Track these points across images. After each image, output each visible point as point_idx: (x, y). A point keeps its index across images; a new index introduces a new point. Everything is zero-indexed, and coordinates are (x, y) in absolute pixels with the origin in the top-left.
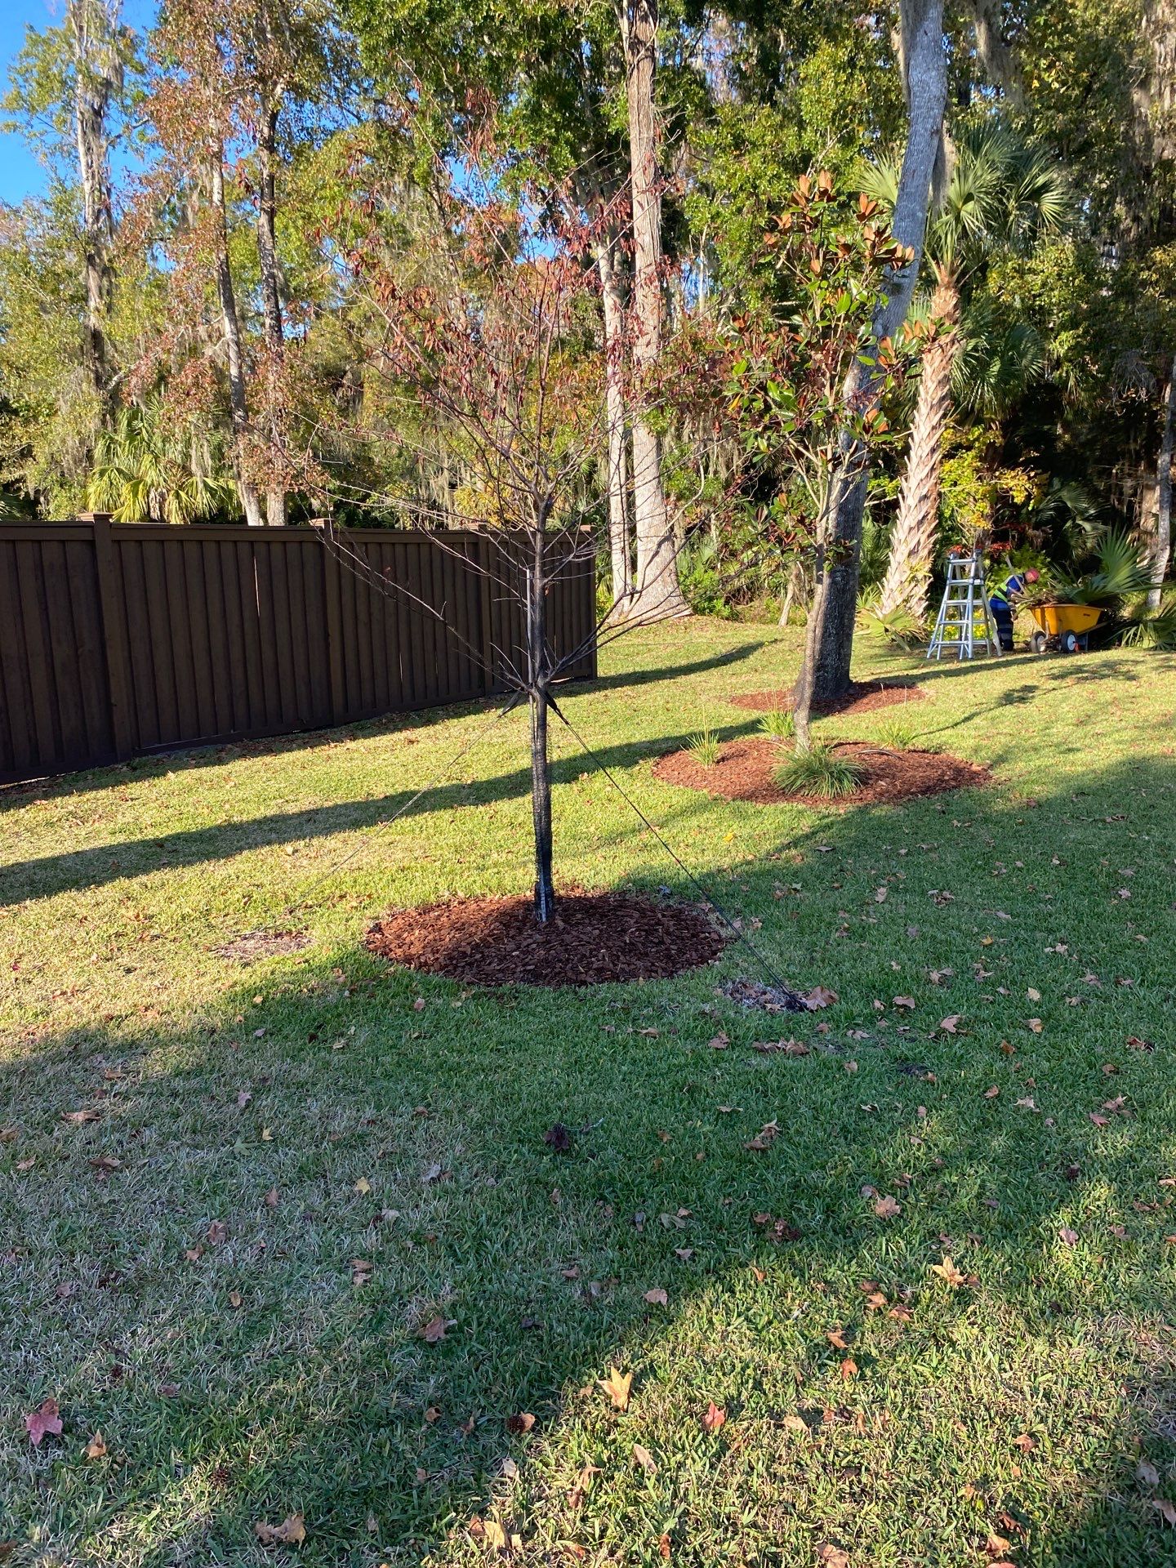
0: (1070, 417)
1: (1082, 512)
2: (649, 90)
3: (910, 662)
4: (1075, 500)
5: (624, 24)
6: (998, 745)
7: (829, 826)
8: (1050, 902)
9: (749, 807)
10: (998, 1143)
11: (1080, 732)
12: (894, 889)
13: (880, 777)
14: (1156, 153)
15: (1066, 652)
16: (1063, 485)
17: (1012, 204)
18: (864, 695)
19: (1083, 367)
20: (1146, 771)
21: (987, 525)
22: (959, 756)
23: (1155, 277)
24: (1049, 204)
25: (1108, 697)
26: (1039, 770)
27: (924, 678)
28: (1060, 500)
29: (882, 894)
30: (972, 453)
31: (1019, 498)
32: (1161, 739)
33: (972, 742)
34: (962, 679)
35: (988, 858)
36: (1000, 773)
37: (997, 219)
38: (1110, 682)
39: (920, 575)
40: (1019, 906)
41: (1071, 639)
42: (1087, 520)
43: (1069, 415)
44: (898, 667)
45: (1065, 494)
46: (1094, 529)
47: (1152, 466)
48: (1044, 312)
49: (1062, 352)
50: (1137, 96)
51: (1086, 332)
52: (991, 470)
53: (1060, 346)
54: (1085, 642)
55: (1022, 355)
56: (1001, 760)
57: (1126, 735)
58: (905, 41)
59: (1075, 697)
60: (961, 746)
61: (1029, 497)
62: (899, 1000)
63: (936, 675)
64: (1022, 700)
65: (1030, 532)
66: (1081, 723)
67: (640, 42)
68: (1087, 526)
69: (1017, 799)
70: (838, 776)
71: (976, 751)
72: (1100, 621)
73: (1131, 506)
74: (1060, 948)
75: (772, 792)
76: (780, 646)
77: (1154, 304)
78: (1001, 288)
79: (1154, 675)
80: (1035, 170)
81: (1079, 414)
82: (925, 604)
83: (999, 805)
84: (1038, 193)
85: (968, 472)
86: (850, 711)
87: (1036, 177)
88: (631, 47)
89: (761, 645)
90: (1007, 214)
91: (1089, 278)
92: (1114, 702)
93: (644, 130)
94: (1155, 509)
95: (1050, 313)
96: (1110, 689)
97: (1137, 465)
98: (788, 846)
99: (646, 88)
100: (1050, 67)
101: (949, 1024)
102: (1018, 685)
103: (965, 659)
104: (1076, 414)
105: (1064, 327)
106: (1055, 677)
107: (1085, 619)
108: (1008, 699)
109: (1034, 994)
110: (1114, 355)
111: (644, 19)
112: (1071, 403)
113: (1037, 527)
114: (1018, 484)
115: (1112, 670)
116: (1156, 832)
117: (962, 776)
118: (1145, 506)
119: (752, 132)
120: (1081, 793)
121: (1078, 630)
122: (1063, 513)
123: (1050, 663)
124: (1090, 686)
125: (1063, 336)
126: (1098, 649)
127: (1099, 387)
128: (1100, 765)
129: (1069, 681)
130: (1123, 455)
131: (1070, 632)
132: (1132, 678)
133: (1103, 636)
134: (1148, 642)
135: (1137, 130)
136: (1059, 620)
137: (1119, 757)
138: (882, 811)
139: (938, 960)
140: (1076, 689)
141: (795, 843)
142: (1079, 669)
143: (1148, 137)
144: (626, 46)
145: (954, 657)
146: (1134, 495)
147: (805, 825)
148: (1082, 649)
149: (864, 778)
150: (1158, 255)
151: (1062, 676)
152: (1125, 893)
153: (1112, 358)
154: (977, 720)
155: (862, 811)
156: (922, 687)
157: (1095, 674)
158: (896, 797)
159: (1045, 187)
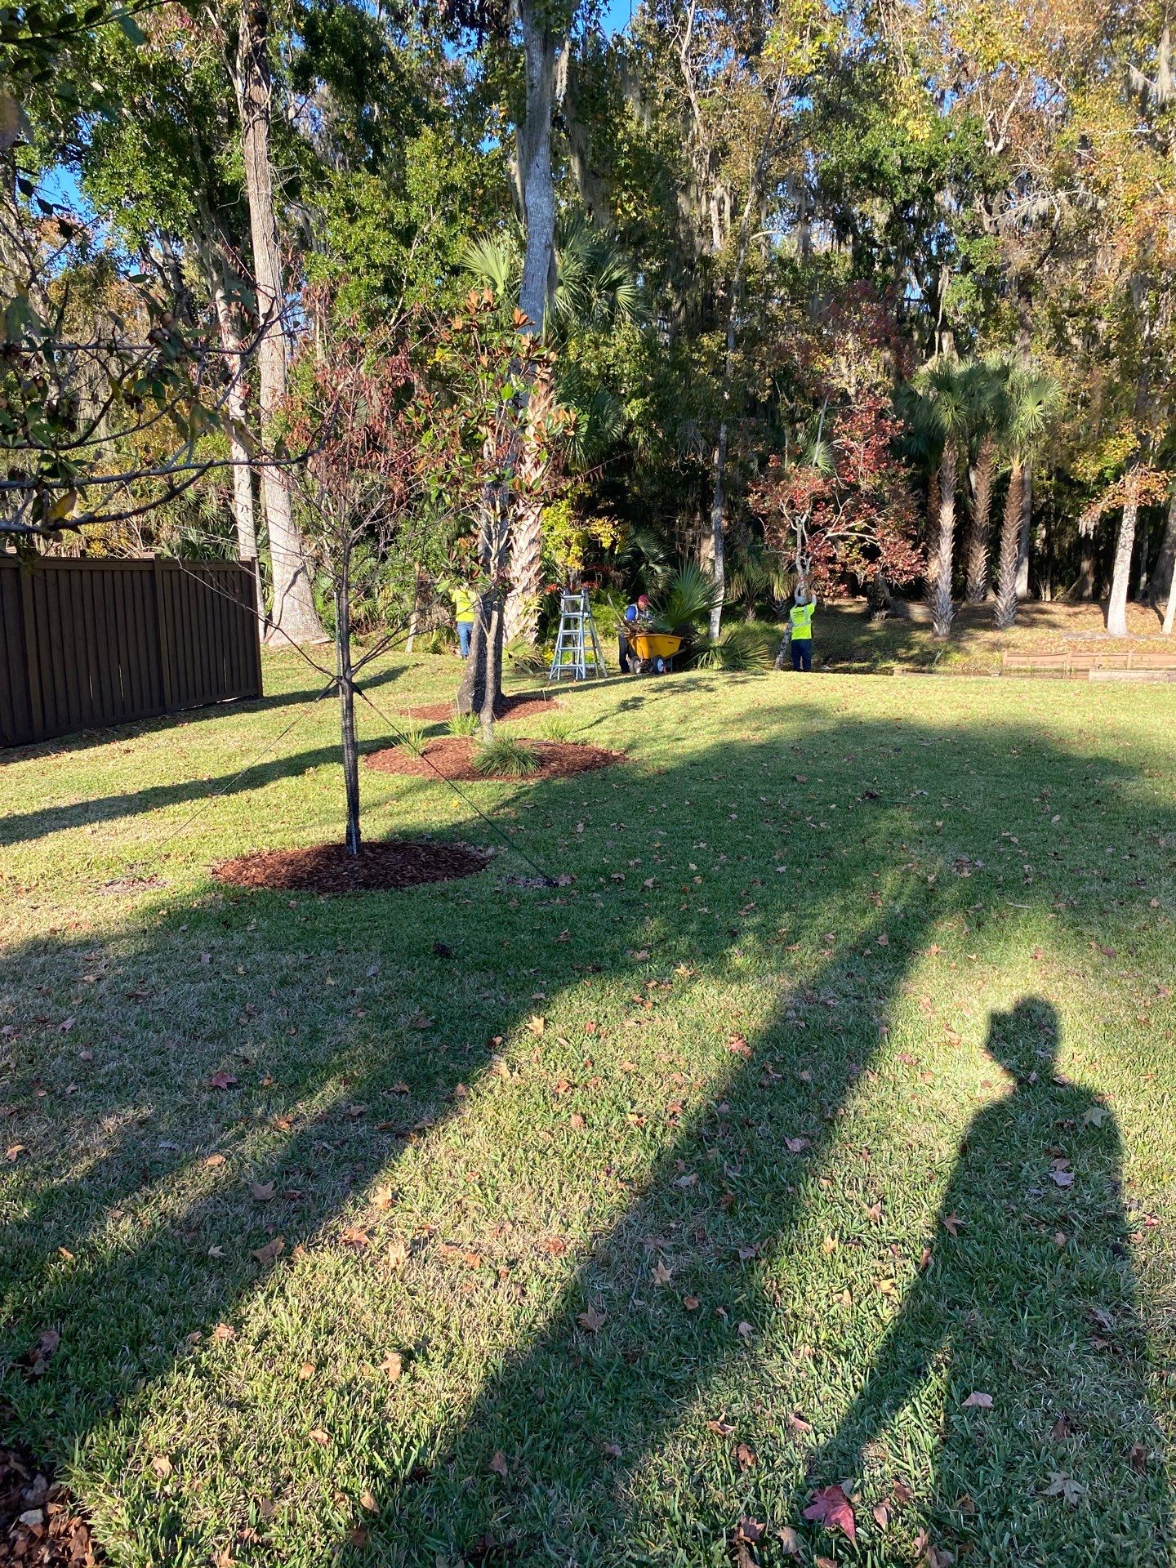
0: (641, 473)
1: (654, 556)
2: (265, 149)
3: (539, 682)
4: (647, 546)
5: (238, 84)
6: (627, 738)
7: (527, 792)
8: (690, 824)
9: (463, 784)
10: (693, 927)
11: (682, 728)
12: (587, 825)
13: (551, 761)
14: (698, 249)
15: (657, 673)
16: (637, 532)
17: (594, 292)
18: (515, 706)
19: (652, 433)
20: (733, 749)
21: (578, 567)
22: (601, 747)
23: (703, 359)
24: (623, 294)
25: (697, 703)
26: (660, 752)
27: (556, 692)
28: (635, 545)
29: (580, 827)
30: (565, 502)
31: (606, 544)
32: (739, 730)
33: (607, 737)
34: (585, 693)
35: (643, 804)
36: (635, 755)
37: (581, 302)
38: (696, 693)
39: (532, 609)
40: (671, 828)
41: (660, 663)
42: (657, 563)
43: (639, 470)
44: (528, 686)
45: (639, 540)
46: (664, 571)
47: (707, 517)
48: (617, 379)
49: (634, 417)
50: (681, 200)
51: (652, 401)
52: (582, 519)
53: (633, 409)
54: (670, 665)
55: (605, 420)
56: (631, 747)
57: (715, 728)
58: (521, 170)
59: (673, 704)
60: (601, 739)
61: (614, 543)
62: (615, 876)
63: (566, 690)
64: (635, 707)
65: (613, 573)
66: (682, 721)
67: (255, 103)
68: (658, 569)
69: (651, 769)
70: (524, 759)
71: (612, 742)
72: (681, 648)
73: (692, 553)
74: (702, 845)
75: (474, 774)
76: (422, 669)
77: (704, 383)
78: (579, 355)
79: (726, 687)
80: (611, 266)
81: (649, 471)
82: (535, 635)
83: (640, 774)
84: (613, 286)
85: (563, 519)
86: (507, 717)
87: (612, 272)
88: (246, 106)
89: (405, 668)
90: (590, 301)
91: (652, 355)
92: (702, 706)
93: (262, 187)
94: (712, 555)
95: (621, 381)
96: (696, 698)
97: (693, 515)
98: (502, 806)
99: (262, 147)
100: (629, 200)
101: (649, 882)
102: (629, 697)
103: (581, 680)
104: (645, 471)
105: (634, 395)
106: (655, 691)
107: (670, 646)
108: (625, 706)
109: (693, 867)
110: (676, 423)
111: (258, 82)
112: (640, 460)
113: (618, 568)
114: (604, 531)
115: (694, 685)
116: (746, 784)
117: (606, 758)
118: (703, 552)
119: (362, 198)
120: (693, 764)
121: (665, 655)
122: (638, 557)
123: (647, 681)
124: (681, 697)
125: (634, 402)
126: (680, 671)
127: (662, 448)
128: (702, 747)
129: (666, 693)
130: (683, 506)
131: (659, 657)
132: (711, 690)
133: (683, 660)
134: (717, 665)
135: (681, 227)
136: (650, 647)
137: (711, 742)
138: (560, 782)
139: (630, 856)
140: (673, 699)
141: (506, 804)
142: (671, 685)
143: (690, 233)
144: (240, 104)
145: (570, 678)
146: (694, 542)
147: (509, 792)
148: (669, 671)
149: (542, 761)
150: (705, 340)
151: (660, 690)
152: (734, 816)
153: (675, 425)
154: (605, 722)
155: (546, 782)
156: (559, 699)
157: (684, 688)
158: (568, 773)
159: (619, 282)
